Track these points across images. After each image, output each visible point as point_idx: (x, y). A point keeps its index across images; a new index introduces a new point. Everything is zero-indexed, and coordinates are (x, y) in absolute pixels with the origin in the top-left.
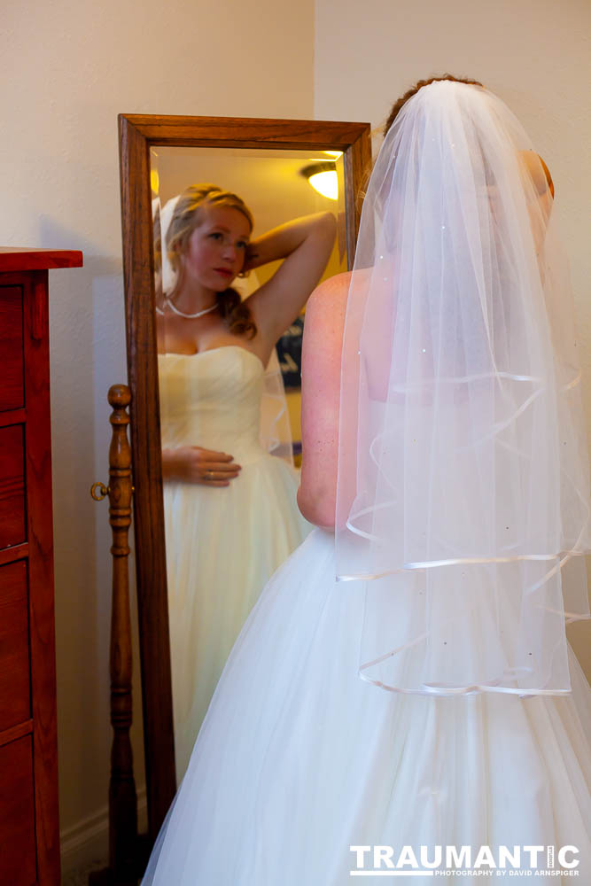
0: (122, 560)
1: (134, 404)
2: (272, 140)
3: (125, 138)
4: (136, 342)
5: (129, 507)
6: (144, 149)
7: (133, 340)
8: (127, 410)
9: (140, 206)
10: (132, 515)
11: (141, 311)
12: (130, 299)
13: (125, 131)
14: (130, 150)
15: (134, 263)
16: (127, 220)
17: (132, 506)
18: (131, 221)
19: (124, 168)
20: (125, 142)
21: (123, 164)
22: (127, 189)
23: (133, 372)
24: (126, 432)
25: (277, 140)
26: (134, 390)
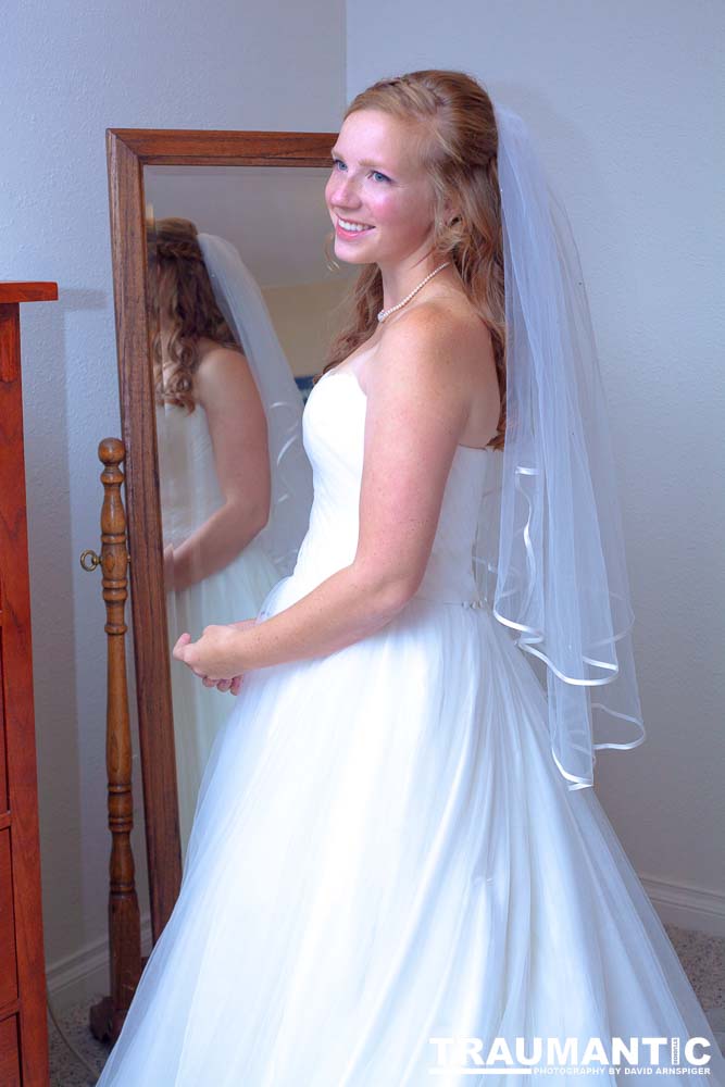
0: (117, 639)
1: (129, 459)
2: (284, 156)
3: (114, 156)
4: (130, 390)
5: (125, 579)
6: (136, 168)
7: (127, 387)
8: (121, 467)
9: (133, 234)
10: (128, 588)
11: (136, 353)
12: (122, 340)
13: (114, 149)
14: (120, 170)
15: (126, 299)
16: (118, 250)
17: (128, 576)
18: (122, 252)
19: (113, 191)
20: (114, 161)
21: (112, 186)
22: (118, 215)
23: (127, 424)
24: (119, 491)
25: (290, 156)
26: (128, 445)
